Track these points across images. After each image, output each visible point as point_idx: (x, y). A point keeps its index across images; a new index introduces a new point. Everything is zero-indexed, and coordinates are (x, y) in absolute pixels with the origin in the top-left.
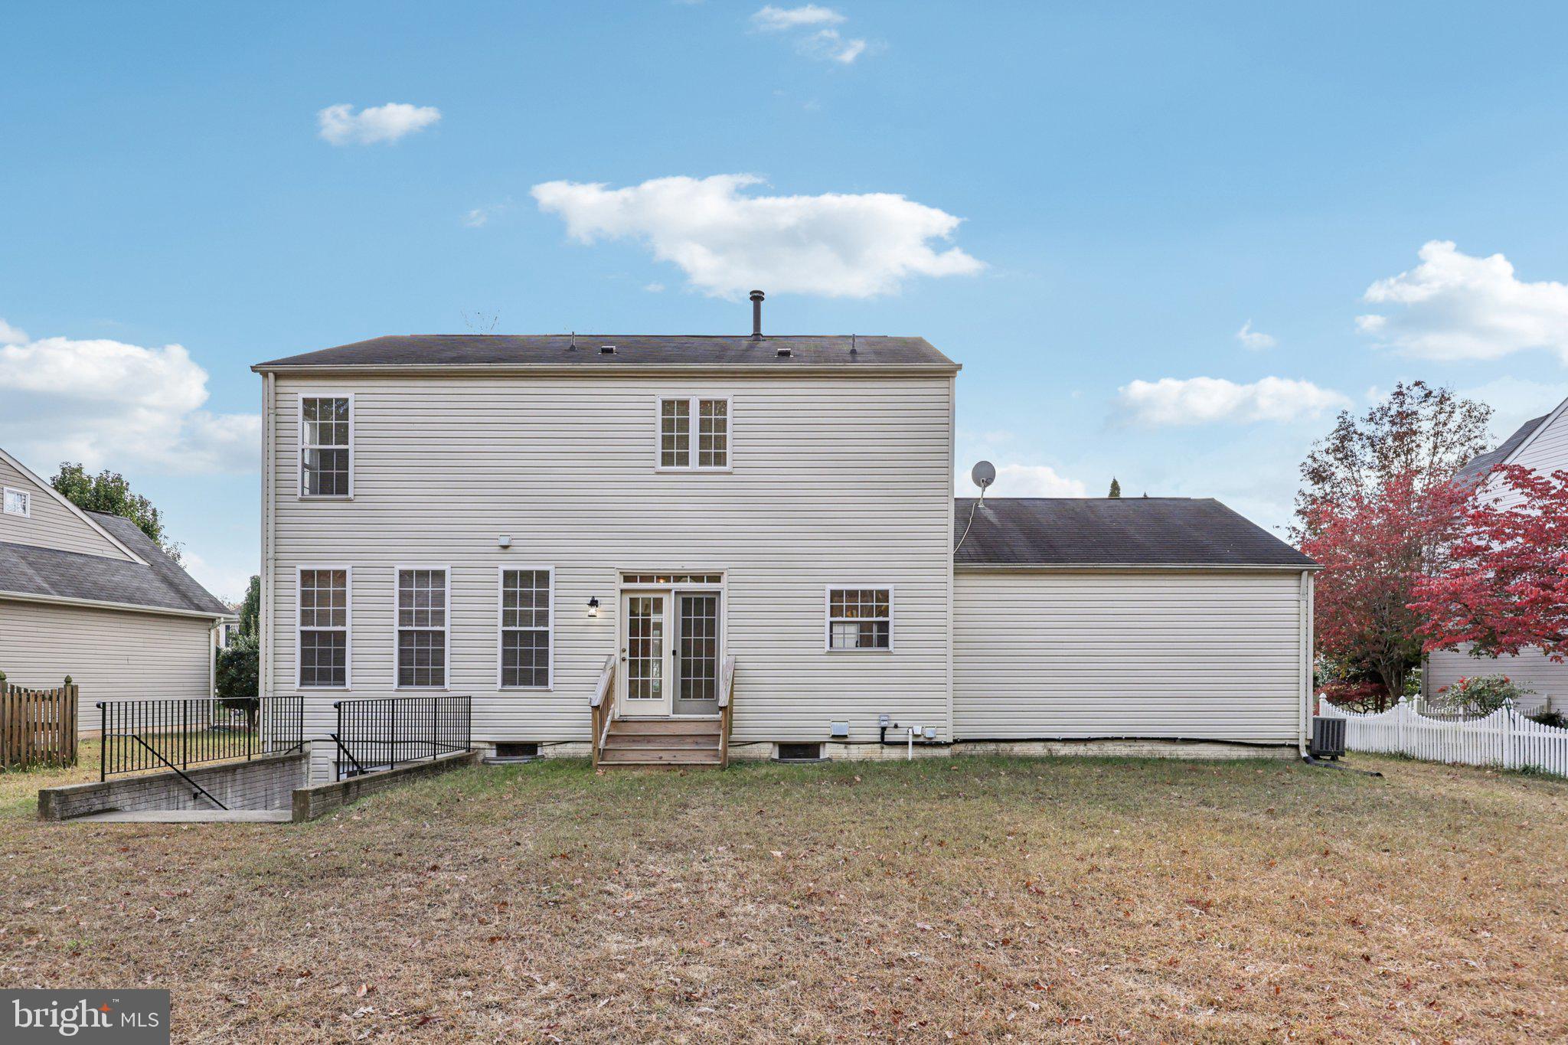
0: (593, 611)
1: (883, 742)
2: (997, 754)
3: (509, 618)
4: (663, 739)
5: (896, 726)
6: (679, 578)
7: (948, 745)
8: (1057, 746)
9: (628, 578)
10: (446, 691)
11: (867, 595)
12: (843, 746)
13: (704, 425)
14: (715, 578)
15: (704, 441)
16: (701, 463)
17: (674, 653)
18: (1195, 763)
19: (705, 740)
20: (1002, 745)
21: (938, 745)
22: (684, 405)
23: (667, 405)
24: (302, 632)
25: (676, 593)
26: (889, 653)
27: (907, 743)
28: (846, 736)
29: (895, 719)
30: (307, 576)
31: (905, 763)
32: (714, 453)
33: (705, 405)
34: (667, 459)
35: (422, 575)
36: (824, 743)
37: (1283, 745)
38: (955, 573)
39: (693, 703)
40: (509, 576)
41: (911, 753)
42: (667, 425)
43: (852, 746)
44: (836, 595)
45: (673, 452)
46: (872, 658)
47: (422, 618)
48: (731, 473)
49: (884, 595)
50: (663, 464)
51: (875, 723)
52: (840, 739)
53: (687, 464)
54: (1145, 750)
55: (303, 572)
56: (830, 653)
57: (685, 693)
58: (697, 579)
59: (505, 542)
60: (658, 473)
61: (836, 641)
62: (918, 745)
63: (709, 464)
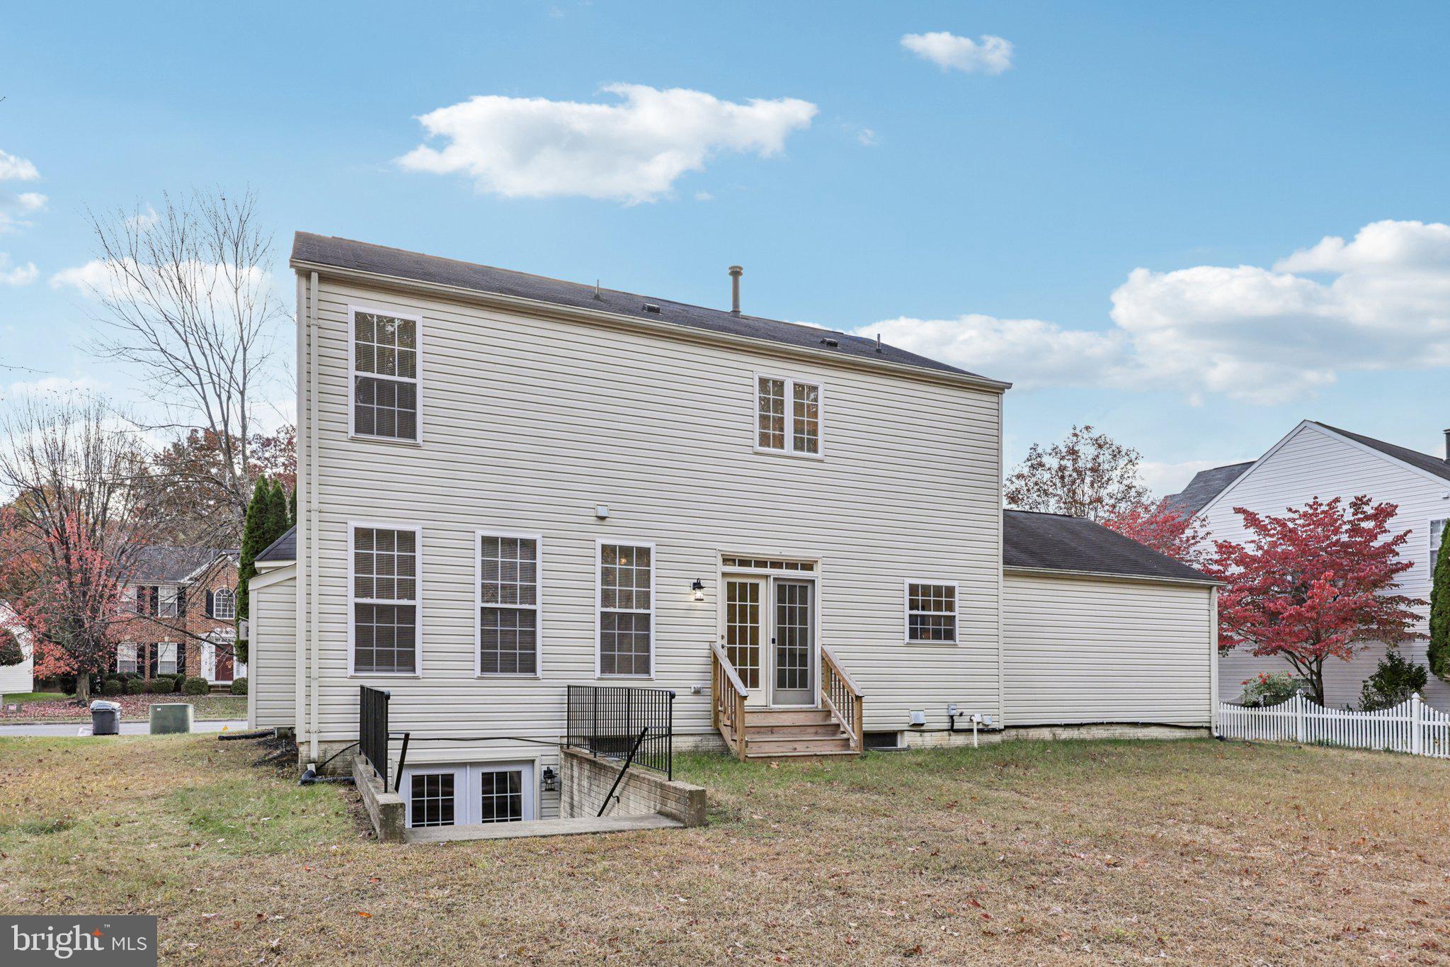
0: (699, 594)
1: (952, 730)
2: (1017, 739)
3: (607, 598)
5: (961, 715)
6: (776, 564)
7: (1000, 731)
8: (1059, 731)
9: (727, 560)
11: (938, 590)
12: (918, 734)
13: (798, 408)
14: (808, 566)
15: (798, 426)
16: (796, 448)
17: (773, 641)
18: (1157, 743)
20: (1022, 731)
21: (994, 731)
22: (779, 385)
23: (763, 382)
24: (356, 605)
25: (775, 579)
26: (955, 646)
27: (971, 731)
28: (922, 725)
29: (961, 708)
30: (363, 536)
31: (965, 750)
32: (806, 441)
33: (799, 389)
34: (764, 440)
35: (510, 543)
36: (902, 732)
37: (1201, 727)
38: (1004, 575)
39: (791, 692)
40: (609, 552)
41: (975, 739)
42: (764, 404)
43: (926, 734)
44: (913, 589)
45: (771, 438)
46: (931, 650)
47: (509, 594)
48: (822, 461)
49: (950, 591)
50: (760, 445)
51: (944, 712)
52: (917, 727)
53: (782, 447)
54: (1118, 732)
55: (357, 529)
56: (908, 645)
57: (781, 683)
58: (792, 565)
59: (602, 512)
60: (756, 453)
61: (913, 634)
62: (980, 731)
63: (802, 449)
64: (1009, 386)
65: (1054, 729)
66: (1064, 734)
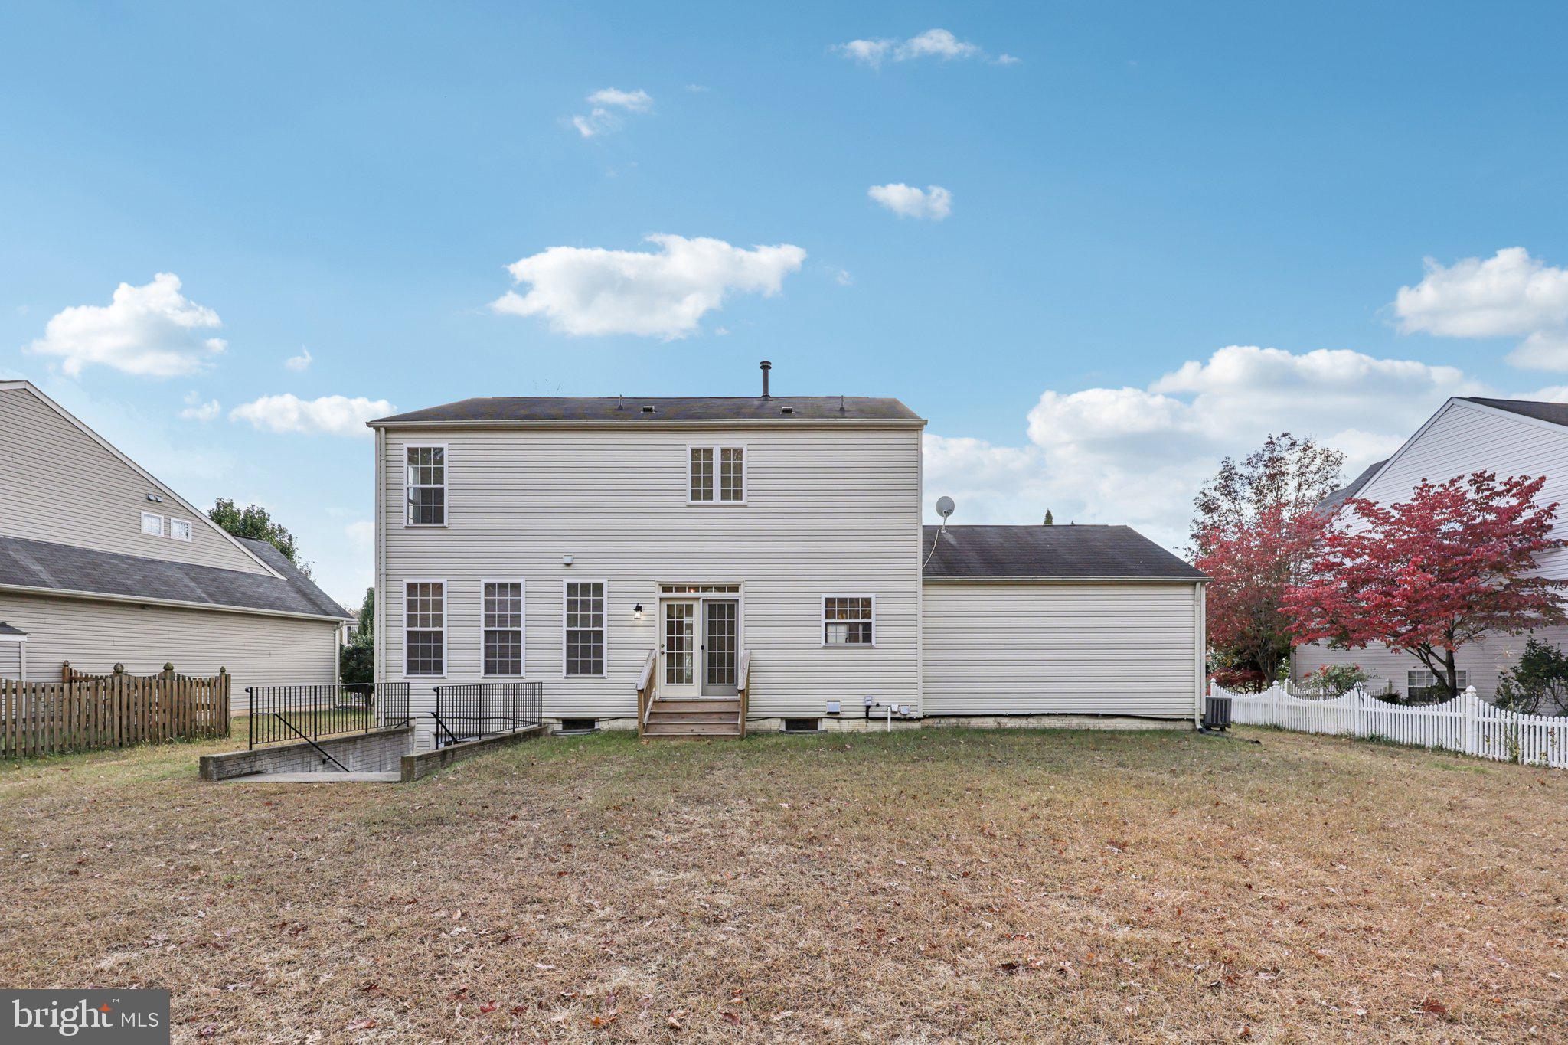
0: (638, 614)
1: (867, 717)
3: (571, 620)
4: (693, 715)
5: (878, 705)
6: (705, 589)
7: (919, 719)
9: (666, 589)
10: (522, 678)
11: (854, 601)
12: (836, 721)
13: (725, 468)
14: (734, 589)
15: (725, 481)
16: (723, 498)
17: (703, 648)
18: (1114, 734)
19: (727, 716)
20: (962, 720)
21: (911, 719)
22: (709, 452)
23: (696, 453)
24: (408, 632)
25: (704, 600)
26: (872, 647)
27: (886, 718)
28: (838, 713)
29: (877, 699)
30: (412, 588)
31: (885, 734)
32: (733, 490)
33: (725, 452)
34: (696, 495)
35: (503, 586)
36: (821, 718)
37: (1183, 719)
38: (923, 585)
39: (718, 687)
40: (572, 588)
41: (890, 726)
42: (696, 468)
43: (843, 721)
44: (829, 602)
45: (701, 490)
46: (859, 651)
47: (503, 620)
48: (745, 506)
49: (866, 602)
50: (693, 499)
51: (861, 703)
52: (834, 715)
53: (711, 499)
54: (1074, 723)
55: (409, 584)
56: (824, 647)
57: (711, 679)
58: (720, 589)
59: (568, 560)
60: (688, 506)
61: (830, 639)
62: (896, 719)
63: (729, 499)
64: (926, 422)
65: (998, 719)
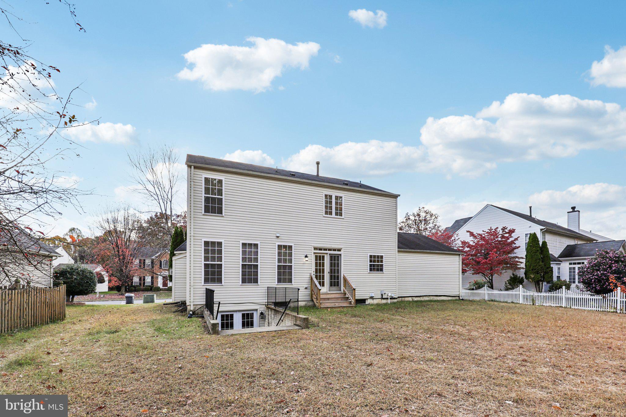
0: (307, 259)
1: (382, 298)
2: (402, 301)
3: (279, 261)
5: (385, 294)
6: (330, 250)
7: (396, 298)
8: (414, 298)
9: (315, 249)
10: (258, 285)
11: (378, 257)
12: (372, 300)
13: (336, 203)
14: (339, 250)
15: (336, 209)
16: (336, 215)
17: (329, 272)
19: (336, 299)
21: (395, 298)
22: (331, 196)
23: (326, 196)
24: (205, 264)
25: (329, 254)
26: (383, 273)
27: (388, 298)
29: (385, 292)
31: (386, 304)
32: (339, 212)
33: (337, 198)
34: (326, 213)
35: (250, 245)
36: (367, 299)
37: (457, 296)
38: (398, 252)
39: (334, 288)
40: (280, 247)
41: (388, 301)
42: (326, 202)
43: (374, 300)
44: (371, 256)
45: (328, 212)
46: (376, 275)
47: (250, 260)
48: (343, 219)
49: (382, 257)
50: (325, 214)
51: (380, 293)
52: (372, 298)
53: (332, 215)
54: (432, 298)
55: (205, 242)
56: (369, 273)
57: (331, 285)
58: (335, 250)
59: (278, 235)
60: (324, 217)
61: (371, 270)
62: (391, 299)
63: (338, 215)
64: (399, 195)
66: (416, 299)
